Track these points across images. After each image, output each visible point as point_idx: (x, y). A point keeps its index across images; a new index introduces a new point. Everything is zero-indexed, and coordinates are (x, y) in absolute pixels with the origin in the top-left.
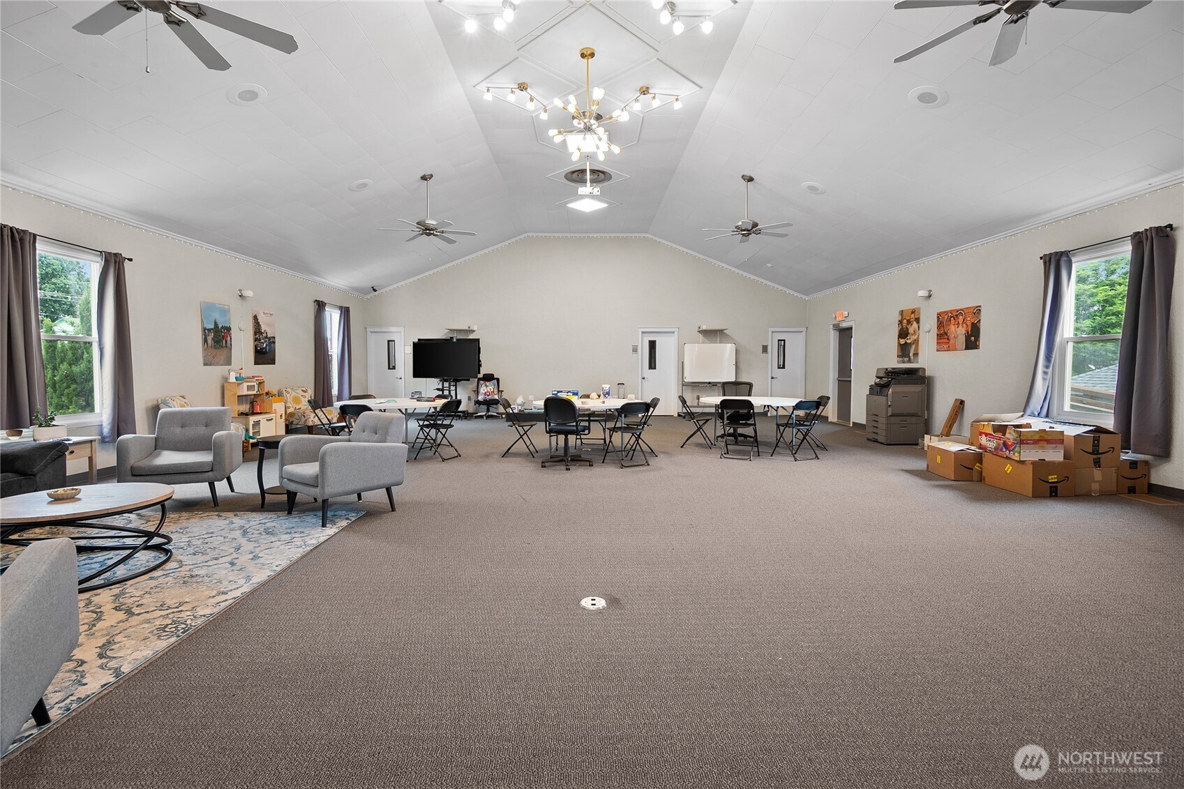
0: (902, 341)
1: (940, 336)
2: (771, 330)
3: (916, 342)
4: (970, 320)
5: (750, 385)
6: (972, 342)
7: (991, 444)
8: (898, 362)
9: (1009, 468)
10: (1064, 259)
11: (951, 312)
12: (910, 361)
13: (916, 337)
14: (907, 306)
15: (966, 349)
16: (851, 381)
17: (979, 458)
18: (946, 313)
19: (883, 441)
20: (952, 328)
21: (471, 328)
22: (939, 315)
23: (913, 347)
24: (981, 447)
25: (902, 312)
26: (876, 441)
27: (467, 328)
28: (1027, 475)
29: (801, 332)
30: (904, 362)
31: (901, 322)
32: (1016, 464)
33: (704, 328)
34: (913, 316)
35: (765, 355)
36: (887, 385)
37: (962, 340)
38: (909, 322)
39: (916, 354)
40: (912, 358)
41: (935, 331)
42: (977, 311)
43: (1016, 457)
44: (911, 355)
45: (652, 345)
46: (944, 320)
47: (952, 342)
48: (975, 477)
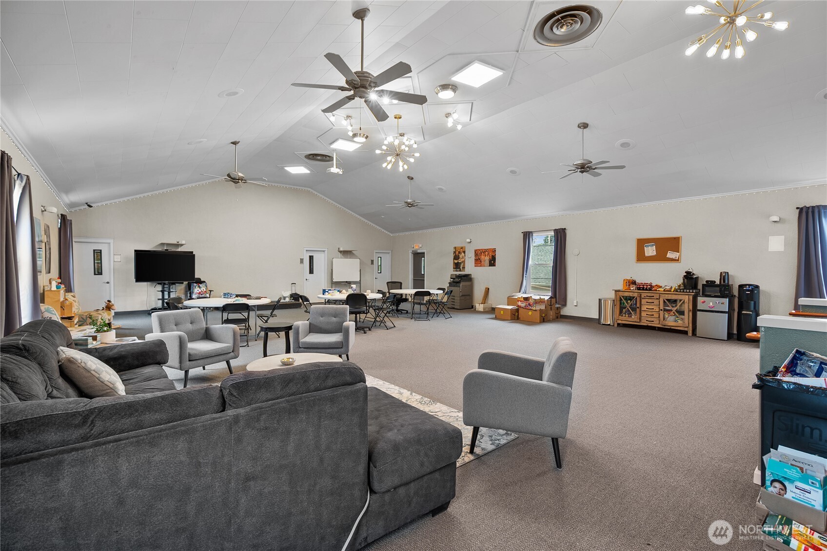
0: (456, 261)
1: (476, 260)
2: (375, 251)
3: (464, 262)
4: (491, 254)
5: (401, 283)
6: (492, 262)
7: (523, 305)
8: (454, 271)
9: (530, 313)
10: (531, 234)
11: (482, 250)
12: (460, 271)
13: (463, 260)
14: (458, 245)
15: (489, 266)
16: (424, 280)
17: (517, 310)
18: (480, 250)
19: (458, 308)
20: (483, 257)
21: (180, 243)
22: (476, 251)
23: (462, 264)
24: (518, 306)
25: (455, 248)
26: (454, 308)
27: (176, 243)
28: (538, 315)
29: (389, 253)
30: (457, 271)
31: (455, 252)
32: (534, 311)
33: (341, 249)
34: (461, 250)
35: (372, 265)
36: (459, 282)
37: (487, 262)
38: (459, 252)
39: (464, 268)
40: (462, 269)
41: (473, 258)
42: (494, 251)
43: (534, 309)
44: (461, 268)
45: (311, 258)
46: (478, 254)
47: (483, 263)
48: (516, 318)
